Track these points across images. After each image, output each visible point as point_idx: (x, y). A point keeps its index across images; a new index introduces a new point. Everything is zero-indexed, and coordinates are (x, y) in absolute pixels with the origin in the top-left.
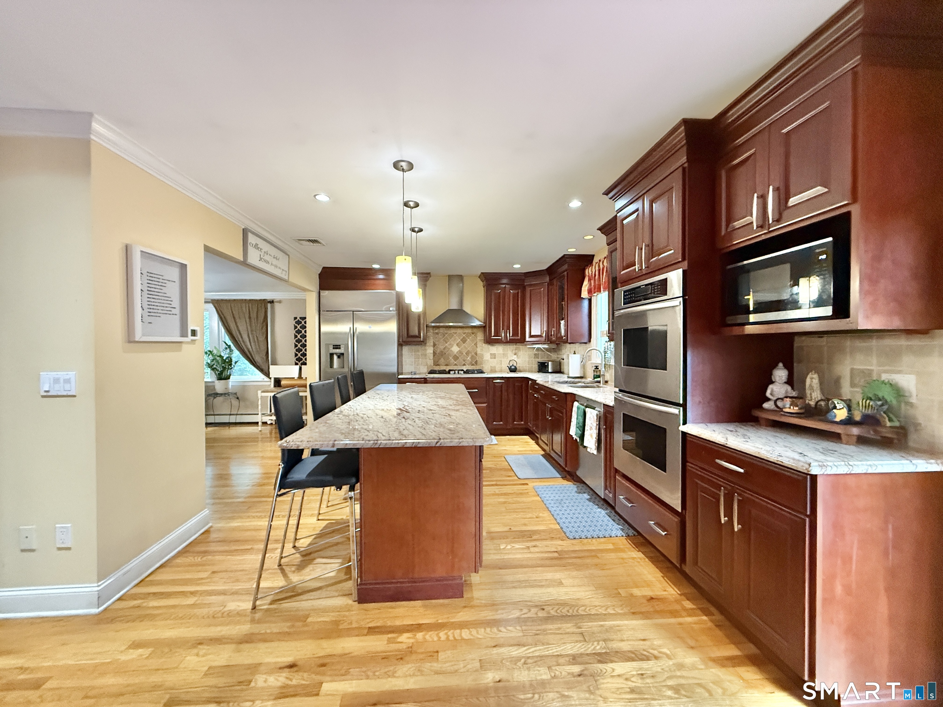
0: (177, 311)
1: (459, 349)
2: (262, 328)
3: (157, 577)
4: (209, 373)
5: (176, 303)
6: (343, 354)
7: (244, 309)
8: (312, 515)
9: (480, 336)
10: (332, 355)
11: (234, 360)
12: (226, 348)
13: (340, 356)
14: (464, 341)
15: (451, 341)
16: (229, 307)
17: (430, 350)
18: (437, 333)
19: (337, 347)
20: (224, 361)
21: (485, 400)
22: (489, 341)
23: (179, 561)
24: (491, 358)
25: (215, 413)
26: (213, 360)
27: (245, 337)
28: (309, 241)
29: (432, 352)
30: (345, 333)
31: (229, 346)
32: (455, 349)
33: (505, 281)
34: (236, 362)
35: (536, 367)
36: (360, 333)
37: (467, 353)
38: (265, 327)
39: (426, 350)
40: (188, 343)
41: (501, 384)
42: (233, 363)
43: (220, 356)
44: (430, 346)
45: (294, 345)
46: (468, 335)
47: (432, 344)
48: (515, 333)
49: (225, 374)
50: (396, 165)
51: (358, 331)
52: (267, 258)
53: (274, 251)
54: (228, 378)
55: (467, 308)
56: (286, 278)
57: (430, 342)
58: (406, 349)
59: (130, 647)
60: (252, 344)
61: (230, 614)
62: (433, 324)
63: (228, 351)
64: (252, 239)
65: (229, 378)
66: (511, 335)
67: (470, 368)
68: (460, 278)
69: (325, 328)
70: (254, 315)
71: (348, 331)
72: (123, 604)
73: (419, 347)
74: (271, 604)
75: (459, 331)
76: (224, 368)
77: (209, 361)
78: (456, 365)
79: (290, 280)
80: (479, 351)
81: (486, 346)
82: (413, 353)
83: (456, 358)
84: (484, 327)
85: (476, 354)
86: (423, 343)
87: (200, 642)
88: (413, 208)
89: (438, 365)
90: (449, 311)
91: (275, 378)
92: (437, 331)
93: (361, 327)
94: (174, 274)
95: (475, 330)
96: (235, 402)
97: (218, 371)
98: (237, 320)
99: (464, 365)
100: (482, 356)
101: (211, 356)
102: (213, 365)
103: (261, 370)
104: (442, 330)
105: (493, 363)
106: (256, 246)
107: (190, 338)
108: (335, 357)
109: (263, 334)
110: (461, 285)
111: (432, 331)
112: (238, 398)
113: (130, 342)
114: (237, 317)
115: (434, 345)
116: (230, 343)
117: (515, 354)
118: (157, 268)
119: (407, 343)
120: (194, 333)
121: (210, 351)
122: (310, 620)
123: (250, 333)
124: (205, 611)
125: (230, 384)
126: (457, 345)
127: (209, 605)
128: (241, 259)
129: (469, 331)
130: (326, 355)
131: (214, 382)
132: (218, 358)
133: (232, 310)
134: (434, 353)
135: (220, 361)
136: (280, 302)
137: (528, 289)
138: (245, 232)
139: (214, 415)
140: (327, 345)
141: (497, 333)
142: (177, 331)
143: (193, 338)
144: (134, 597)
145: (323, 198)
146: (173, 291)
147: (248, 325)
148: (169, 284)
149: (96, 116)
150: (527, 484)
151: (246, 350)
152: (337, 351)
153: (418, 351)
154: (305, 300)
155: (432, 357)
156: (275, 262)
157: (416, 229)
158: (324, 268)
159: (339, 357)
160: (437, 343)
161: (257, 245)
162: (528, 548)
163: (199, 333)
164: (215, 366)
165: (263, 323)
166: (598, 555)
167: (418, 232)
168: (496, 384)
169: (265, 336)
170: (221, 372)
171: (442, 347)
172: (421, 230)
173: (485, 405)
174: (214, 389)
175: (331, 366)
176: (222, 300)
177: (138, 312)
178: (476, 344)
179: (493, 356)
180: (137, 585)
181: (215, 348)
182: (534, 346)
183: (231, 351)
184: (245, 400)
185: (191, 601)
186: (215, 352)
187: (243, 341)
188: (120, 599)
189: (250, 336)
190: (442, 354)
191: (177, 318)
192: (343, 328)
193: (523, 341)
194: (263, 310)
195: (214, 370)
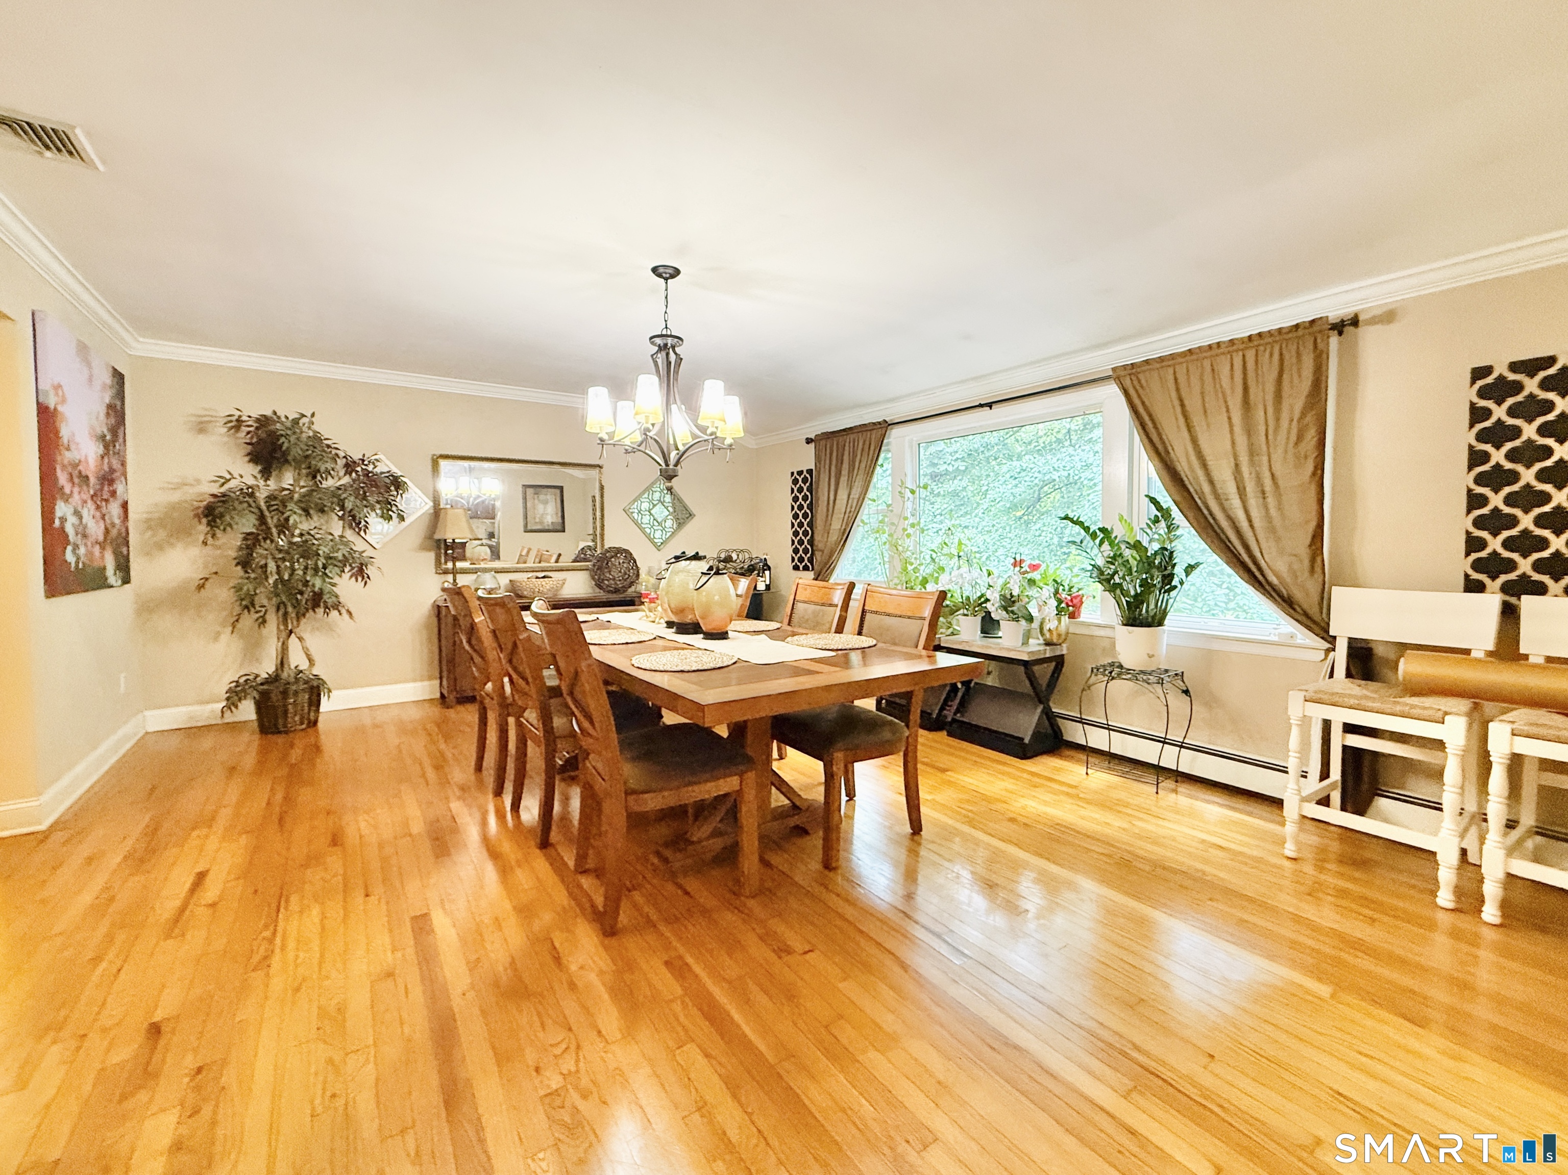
2: (1300, 438)
4: (1098, 598)
7: (1225, 381)
11: (1181, 560)
12: (1156, 521)
16: (1171, 378)
20: (1147, 563)
26: (1112, 560)
27: (1224, 474)
31: (1166, 514)
34: (1189, 569)
38: (1311, 434)
42: (1179, 571)
43: (1137, 547)
45: (1462, 501)
49: (1148, 608)
54: (1157, 621)
60: (1253, 503)
63: (1162, 528)
65: (1160, 624)
70: (1263, 393)
76: (1148, 587)
77: (1100, 562)
91: (1351, 640)
96: (1178, 703)
97: (1125, 593)
98: (1197, 420)
101: (1106, 546)
102: (1113, 576)
103: (1292, 608)
109: (1300, 460)
112: (1186, 692)
114: (1194, 404)
116: (1166, 501)
121: (1102, 530)
123: (1244, 459)
125: (1165, 640)
131: (1113, 628)
132: (1127, 553)
133: (1178, 390)
135: (1133, 563)
136: (1388, 317)
147: (1238, 429)
151: (1224, 524)
164: (1117, 579)
165: (1303, 415)
169: (1310, 466)
170: (1139, 601)
181: (1121, 518)
183: (1173, 528)
184: (1212, 702)
186: (1119, 532)
187: (1217, 497)
189: (1245, 469)
194: (1307, 362)
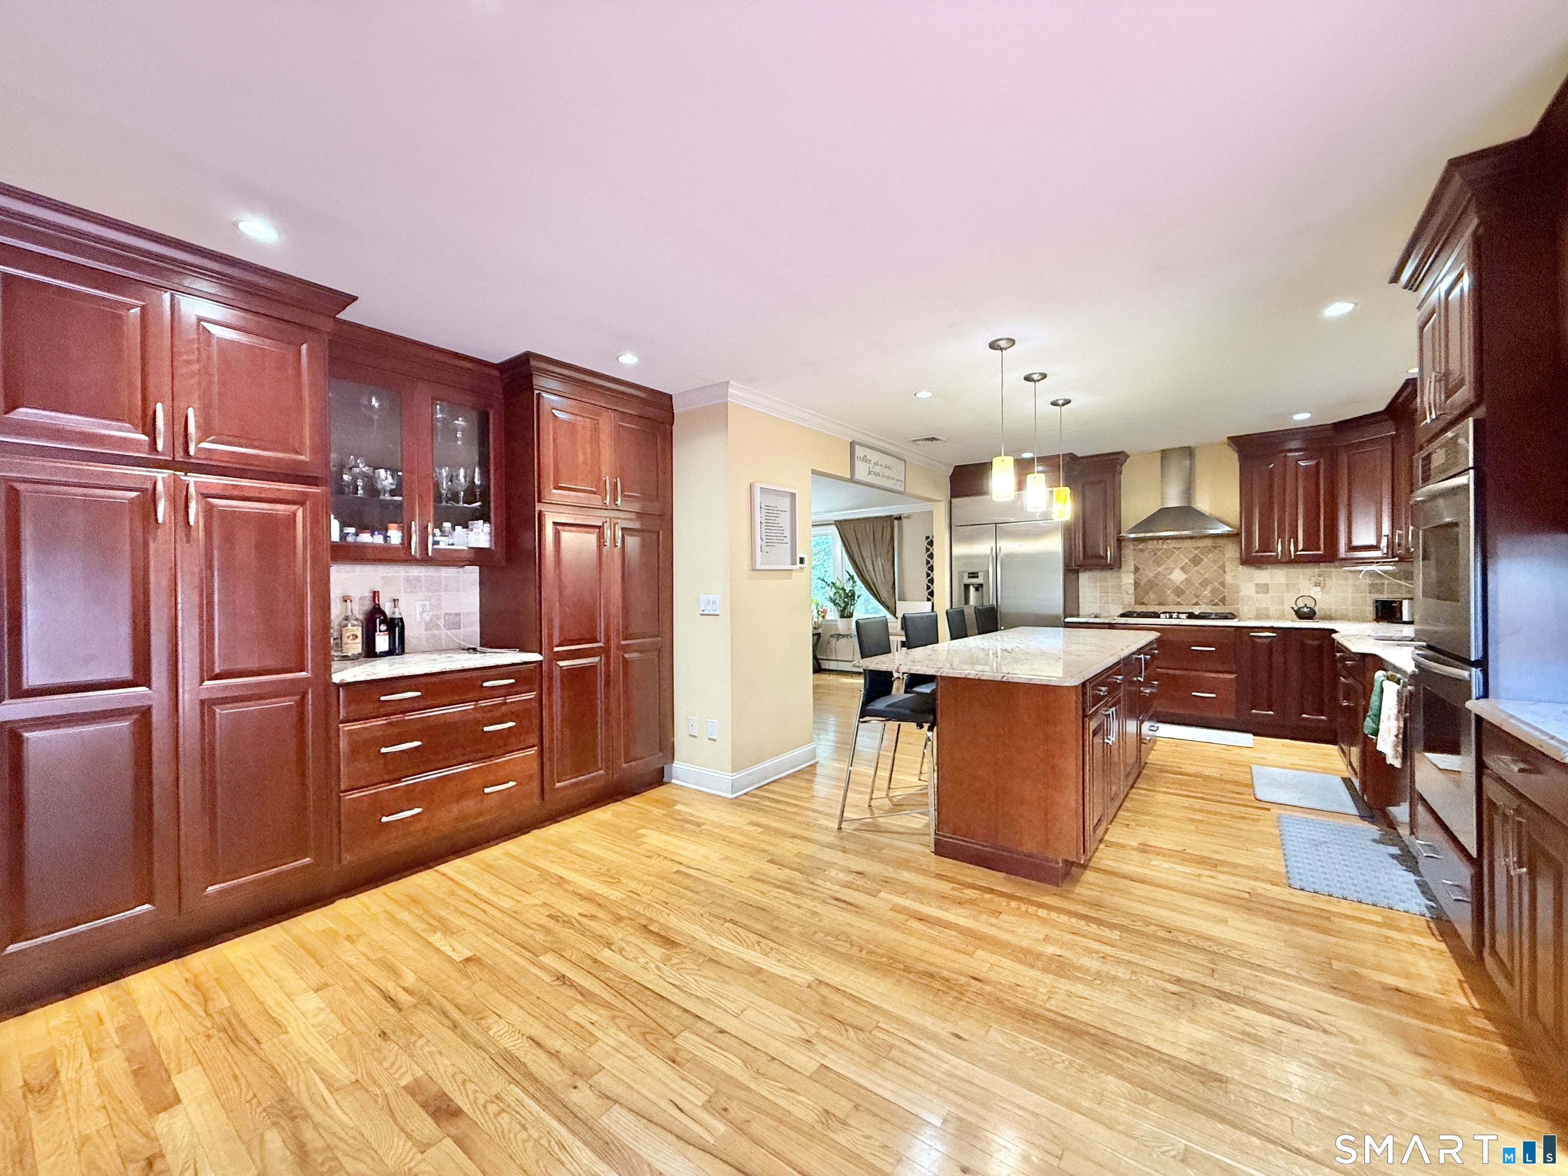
0: (788, 540)
1: (1185, 576)
2: (888, 553)
3: (771, 787)
4: (831, 608)
5: (787, 533)
6: (981, 585)
8: (914, 775)
9: (1232, 551)
10: (967, 587)
11: (857, 594)
12: (849, 579)
13: (979, 587)
14: (1196, 561)
15: (1170, 563)
16: (854, 528)
17: (1127, 579)
18: (1142, 551)
19: (974, 575)
20: (847, 596)
21: (1234, 667)
22: (1249, 560)
23: (787, 781)
24: (1257, 593)
25: (839, 658)
26: (836, 593)
27: (869, 565)
28: (926, 439)
29: (1132, 582)
30: (986, 557)
31: (852, 577)
32: (1178, 576)
33: (1294, 445)
34: (860, 597)
35: (1370, 610)
36: (1007, 556)
37: (1204, 584)
38: (891, 551)
39: (1119, 578)
40: (797, 570)
41: (1269, 640)
42: (856, 597)
43: (843, 589)
44: (1127, 572)
45: (925, 575)
46: (1207, 551)
47: (1132, 568)
48: (1311, 543)
49: (848, 610)
50: (993, 346)
51: (1003, 552)
52: (877, 469)
53: (887, 460)
55: (1203, 503)
56: (902, 489)
57: (1129, 564)
58: (1085, 579)
59: (750, 824)
60: (877, 572)
61: (820, 826)
62: (1132, 536)
63: (851, 582)
64: (860, 452)
66: (1300, 547)
67: (1207, 609)
68: (1189, 452)
69: (958, 550)
70: (878, 536)
71: (989, 552)
72: (746, 798)
73: (1108, 574)
74: (854, 830)
75: (1187, 544)
76: (847, 604)
77: (832, 595)
78: (1179, 604)
79: (907, 491)
80: (1229, 579)
81: (1245, 571)
82: (1098, 584)
83: (1179, 592)
84: (1238, 535)
85: (1223, 584)
86: (1115, 565)
87: (795, 836)
88: (1038, 381)
89: (1143, 604)
90: (1164, 511)
92: (1140, 547)
93: (1008, 546)
94: (785, 504)
95: (1221, 542)
97: (840, 606)
98: (860, 543)
99: (1196, 604)
100: (1236, 589)
101: (833, 589)
103: (887, 608)
104: (1150, 545)
105: (1264, 601)
106: (864, 459)
107: (799, 565)
108: (972, 589)
109: (889, 560)
110: (1188, 462)
111: (1131, 547)
113: (753, 570)
114: (860, 539)
115: (1137, 569)
116: (852, 572)
117: (1317, 584)
118: (773, 501)
119: (1086, 568)
120: (802, 561)
121: (832, 583)
122: (884, 851)
123: (874, 560)
124: (802, 819)
125: (854, 623)
126: (1182, 569)
127: (806, 816)
128: (849, 477)
129: (1208, 542)
130: (959, 587)
132: (841, 591)
133: (856, 531)
134: (1137, 584)
135: (843, 595)
136: (909, 517)
137: (1344, 458)
138: (852, 445)
139: (837, 660)
140: (961, 573)
141: (1266, 545)
142: (789, 560)
143: (802, 566)
144: (754, 796)
145: (923, 395)
146: (784, 520)
147: (872, 549)
148: (782, 514)
149: (731, 382)
150: (1269, 810)
151: (870, 581)
152: (974, 581)
153: (1106, 580)
154: (931, 513)
155: (1131, 590)
156: (887, 472)
157: (1060, 402)
158: (956, 467)
159: (977, 589)
160: (1140, 567)
161: (865, 456)
162: (1200, 876)
163: (806, 561)
164: (837, 601)
165: (888, 546)
166: (1332, 918)
167: (1063, 405)
168: (1258, 640)
169: (891, 562)
170: (845, 608)
171: (1151, 575)
172: (1068, 402)
173: (1233, 676)
174: (837, 629)
175: (967, 601)
176: (845, 520)
177: (758, 542)
178: (1223, 568)
179: (1264, 589)
180: (757, 789)
181: (838, 579)
182: (1360, 568)
183: (854, 582)
185: (794, 809)
186: (838, 584)
187: (867, 571)
188: (745, 794)
189: (875, 563)
190: (1152, 584)
191: (789, 546)
192: (983, 548)
193: (1330, 557)
194: (889, 529)
195: (836, 604)
